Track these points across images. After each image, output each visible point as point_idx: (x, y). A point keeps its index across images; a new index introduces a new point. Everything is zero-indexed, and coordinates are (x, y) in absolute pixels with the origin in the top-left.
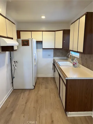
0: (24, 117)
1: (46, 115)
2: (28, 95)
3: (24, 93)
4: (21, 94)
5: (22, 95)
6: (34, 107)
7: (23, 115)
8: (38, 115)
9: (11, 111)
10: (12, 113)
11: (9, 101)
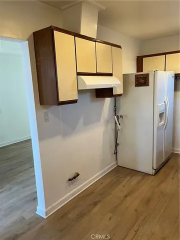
0: (110, 218)
1: (153, 234)
2: (138, 183)
3: (131, 178)
4: (125, 177)
5: (126, 181)
6: (136, 210)
7: (110, 215)
8: (135, 228)
9: (97, 200)
10: (95, 204)
11: (102, 183)
